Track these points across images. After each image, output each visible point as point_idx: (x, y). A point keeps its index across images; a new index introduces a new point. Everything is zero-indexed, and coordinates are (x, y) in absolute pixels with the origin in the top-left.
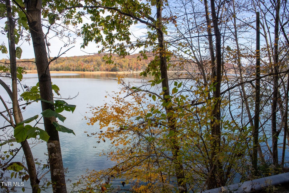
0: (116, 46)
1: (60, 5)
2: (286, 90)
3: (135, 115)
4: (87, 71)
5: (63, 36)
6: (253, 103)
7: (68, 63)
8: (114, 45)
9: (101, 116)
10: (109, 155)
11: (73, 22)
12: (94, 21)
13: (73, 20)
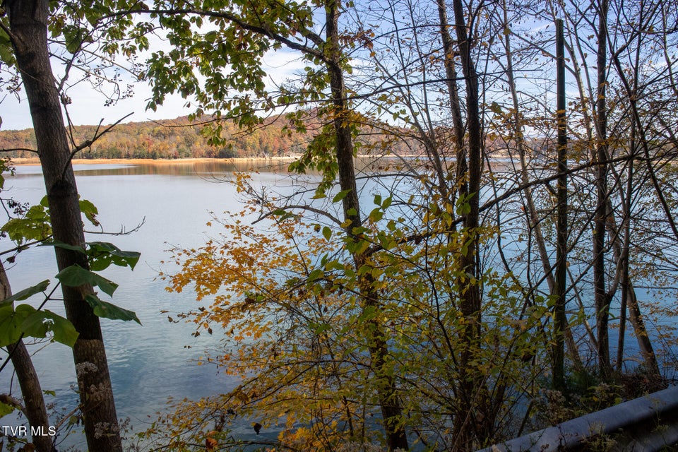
0: (230, 102)
1: (92, 7)
2: (625, 197)
3: (280, 263)
4: (163, 157)
5: (102, 80)
6: (551, 227)
7: (115, 138)
8: (227, 101)
9: (197, 270)
10: (222, 361)
11: (125, 46)
12: (178, 46)
13: (126, 41)
